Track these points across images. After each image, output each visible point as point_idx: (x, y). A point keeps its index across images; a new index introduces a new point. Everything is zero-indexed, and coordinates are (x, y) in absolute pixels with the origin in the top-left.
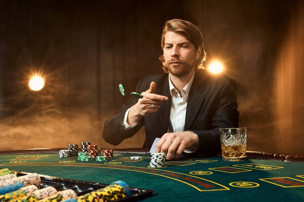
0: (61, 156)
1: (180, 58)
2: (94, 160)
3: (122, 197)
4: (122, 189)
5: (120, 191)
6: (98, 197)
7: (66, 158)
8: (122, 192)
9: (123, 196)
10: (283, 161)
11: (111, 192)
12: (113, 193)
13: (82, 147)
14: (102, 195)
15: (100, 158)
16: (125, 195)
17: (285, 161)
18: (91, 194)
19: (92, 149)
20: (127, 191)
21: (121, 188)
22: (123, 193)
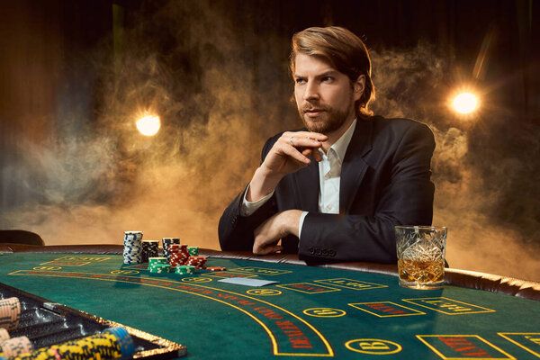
0: (126, 261)
1: (321, 102)
2: (173, 270)
3: (111, 357)
4: (116, 343)
5: (109, 345)
6: (58, 356)
7: (135, 264)
8: (113, 349)
9: (116, 354)
10: (514, 295)
11: (90, 346)
12: (92, 350)
13: (164, 247)
14: (68, 352)
15: (182, 270)
16: (119, 353)
17: (517, 295)
18: (46, 351)
19: (177, 252)
20: (126, 347)
21: (114, 339)
22: (115, 349)
